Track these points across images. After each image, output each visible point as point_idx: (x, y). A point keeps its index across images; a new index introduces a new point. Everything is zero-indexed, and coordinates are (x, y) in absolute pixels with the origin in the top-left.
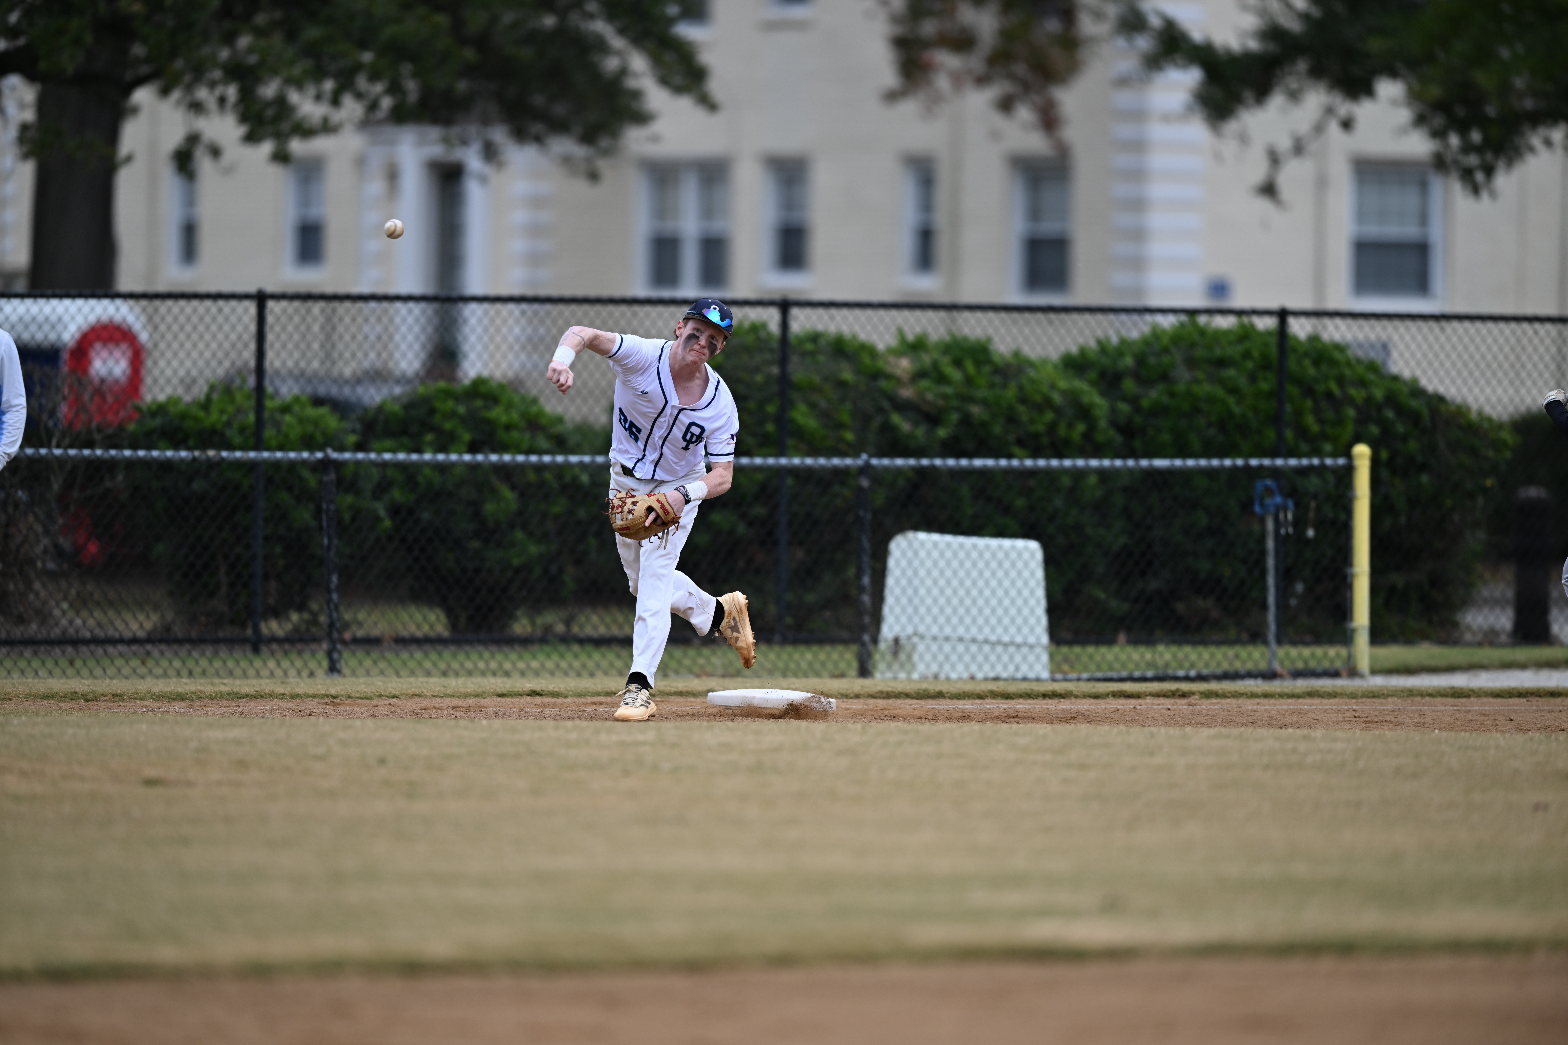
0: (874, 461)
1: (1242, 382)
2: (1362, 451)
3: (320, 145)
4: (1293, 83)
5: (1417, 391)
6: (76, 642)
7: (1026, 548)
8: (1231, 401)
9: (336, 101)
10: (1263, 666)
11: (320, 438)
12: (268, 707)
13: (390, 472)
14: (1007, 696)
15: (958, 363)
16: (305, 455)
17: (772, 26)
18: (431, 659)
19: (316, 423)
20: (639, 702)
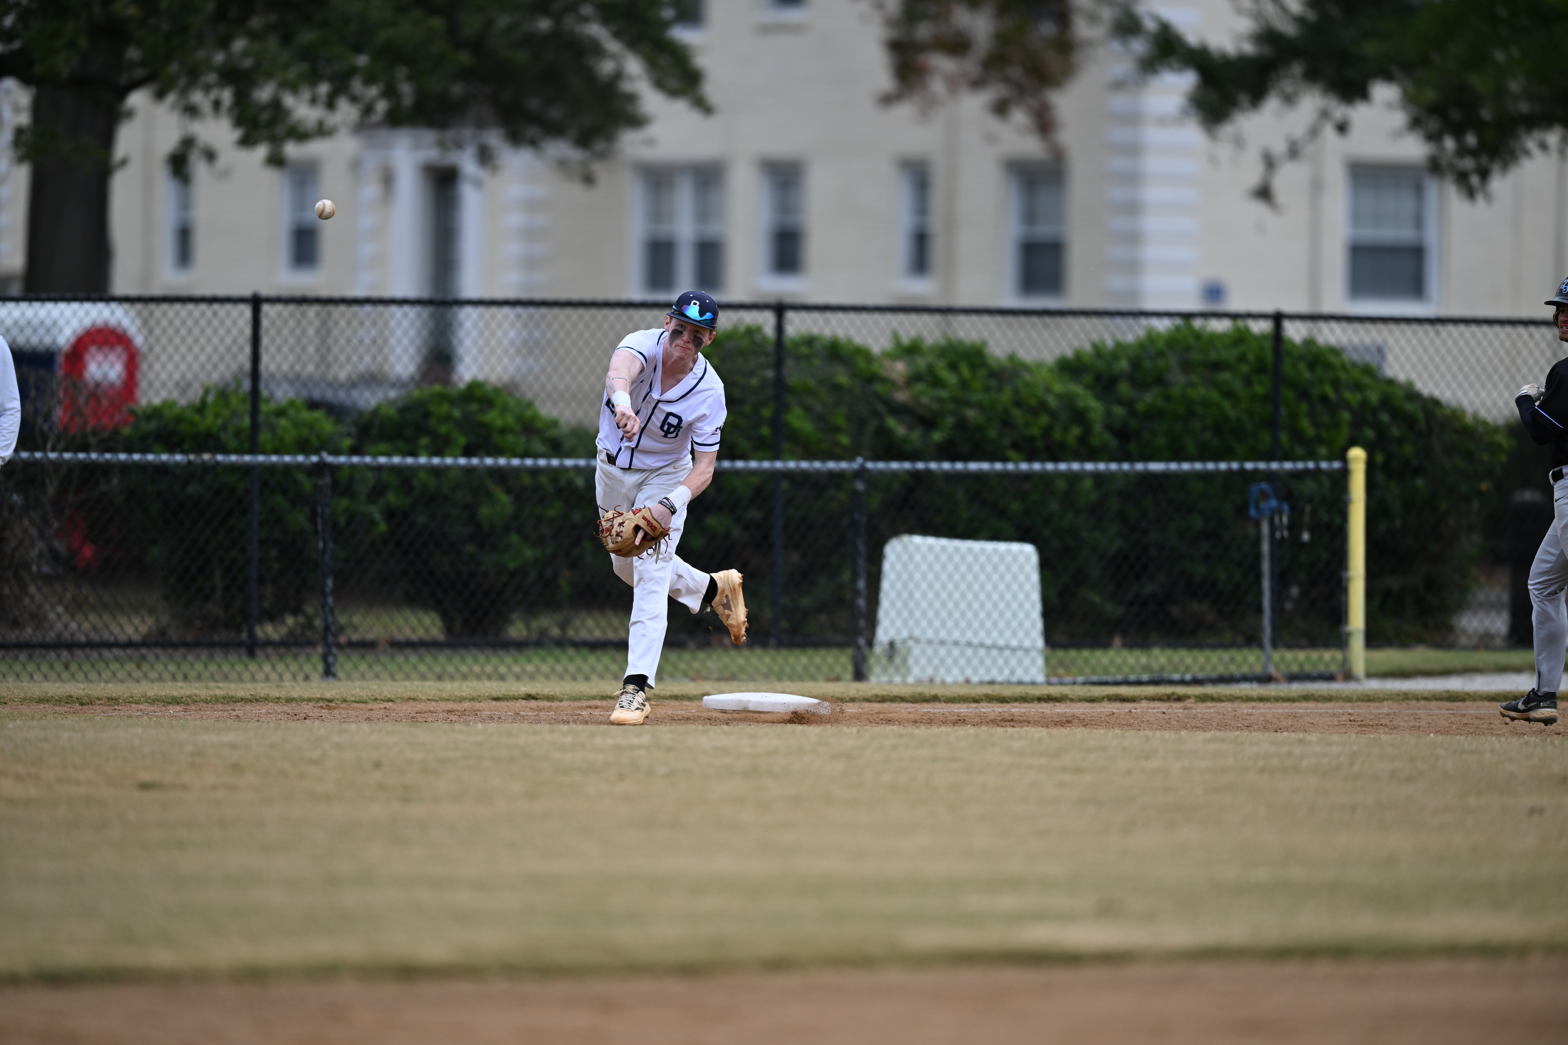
0: (870, 465)
1: (1238, 385)
2: (1357, 455)
3: (315, 148)
4: (1288, 86)
5: (1412, 395)
6: (72, 646)
7: (1022, 552)
8: (1226, 404)
9: (331, 105)
10: (1258, 669)
11: (315, 442)
12: (263, 711)
13: (385, 476)
14: (1002, 699)
15: (953, 367)
16: (300, 458)
17: (767, 30)
18: (426, 662)
19: (311, 426)
20: (635, 705)
